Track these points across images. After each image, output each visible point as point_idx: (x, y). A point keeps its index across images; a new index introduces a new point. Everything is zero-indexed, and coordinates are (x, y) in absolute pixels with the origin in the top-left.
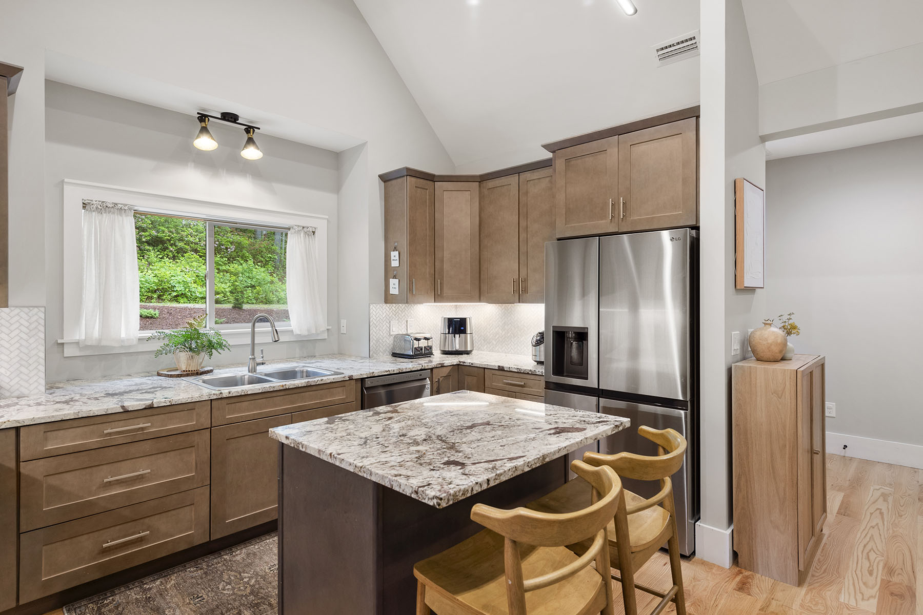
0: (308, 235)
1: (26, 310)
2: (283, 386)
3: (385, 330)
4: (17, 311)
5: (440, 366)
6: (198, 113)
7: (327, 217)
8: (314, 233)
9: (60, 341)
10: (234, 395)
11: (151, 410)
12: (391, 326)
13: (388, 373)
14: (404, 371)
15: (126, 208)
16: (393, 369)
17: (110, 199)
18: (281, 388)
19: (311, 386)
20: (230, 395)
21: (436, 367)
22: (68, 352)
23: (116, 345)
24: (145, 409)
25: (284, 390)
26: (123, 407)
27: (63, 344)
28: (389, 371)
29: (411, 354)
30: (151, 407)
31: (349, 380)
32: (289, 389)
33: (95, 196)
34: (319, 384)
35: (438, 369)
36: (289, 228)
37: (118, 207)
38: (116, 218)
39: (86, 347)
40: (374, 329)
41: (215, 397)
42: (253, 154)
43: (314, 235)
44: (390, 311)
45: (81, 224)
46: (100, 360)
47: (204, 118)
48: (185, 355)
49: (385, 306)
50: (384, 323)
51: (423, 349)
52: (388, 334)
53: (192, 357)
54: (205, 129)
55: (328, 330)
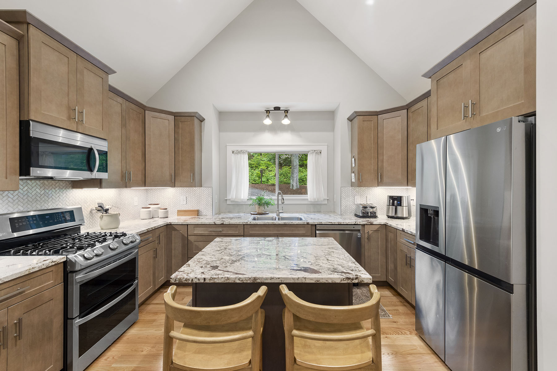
0: (318, 154)
1: (207, 188)
2: (273, 223)
3: (351, 201)
4: (205, 188)
5: (370, 224)
6: (265, 110)
7: (327, 144)
9: (225, 199)
10: (252, 224)
11: (222, 225)
12: (355, 199)
13: (331, 224)
14: (342, 224)
15: (245, 151)
16: (334, 222)
17: (239, 149)
18: (272, 224)
19: (286, 224)
20: (251, 224)
21: (366, 224)
22: (228, 202)
23: (239, 201)
24: (221, 224)
25: (273, 224)
26: (214, 222)
27: (226, 200)
28: (332, 223)
29: (361, 215)
30: (223, 224)
31: (307, 224)
32: (275, 224)
33: (235, 149)
34: (290, 224)
35: (368, 226)
36: (308, 152)
37: (242, 151)
38: (242, 155)
39: (232, 201)
40: (344, 200)
41: (245, 224)
42: (286, 122)
43: (321, 153)
44: (355, 191)
45: (232, 159)
46: (237, 206)
47: (268, 111)
48: (257, 206)
49: (351, 188)
50: (350, 198)
51: (369, 213)
52: (354, 203)
53: (259, 208)
54: (268, 116)
55: (328, 199)
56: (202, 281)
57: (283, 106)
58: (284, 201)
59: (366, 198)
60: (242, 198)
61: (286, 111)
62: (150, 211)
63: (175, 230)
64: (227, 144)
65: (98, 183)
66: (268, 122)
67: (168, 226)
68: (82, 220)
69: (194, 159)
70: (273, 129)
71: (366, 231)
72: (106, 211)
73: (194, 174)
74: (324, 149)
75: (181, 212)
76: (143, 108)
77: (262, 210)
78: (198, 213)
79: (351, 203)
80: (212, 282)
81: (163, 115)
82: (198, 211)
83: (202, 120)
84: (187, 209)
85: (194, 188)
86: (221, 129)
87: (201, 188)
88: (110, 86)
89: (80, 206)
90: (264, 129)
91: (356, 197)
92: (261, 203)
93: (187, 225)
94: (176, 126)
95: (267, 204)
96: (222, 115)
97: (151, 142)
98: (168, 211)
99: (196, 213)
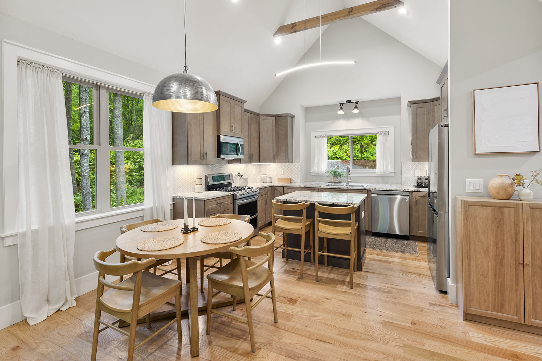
0: (386, 135)
1: (297, 163)
3: (411, 174)
4: (295, 164)
5: (417, 191)
6: (339, 104)
7: (393, 126)
8: (388, 133)
12: (415, 173)
13: (383, 190)
14: (393, 190)
15: (325, 135)
16: (386, 188)
17: (320, 134)
19: (348, 189)
21: (414, 191)
22: (312, 174)
23: (320, 173)
24: (304, 187)
27: (311, 172)
29: (416, 185)
31: (364, 189)
33: (317, 134)
36: (377, 133)
37: (323, 136)
38: (323, 139)
39: (315, 173)
40: (404, 173)
41: (319, 187)
42: (356, 111)
43: (389, 134)
44: (415, 166)
45: (315, 141)
46: (319, 176)
47: (342, 104)
48: (332, 177)
49: (411, 163)
50: (410, 171)
51: (423, 184)
52: (414, 176)
53: (334, 178)
54: (341, 108)
55: (395, 173)
56: (286, 201)
57: (353, 99)
58: (350, 173)
59: (426, 171)
60: (322, 171)
61: (357, 103)
62: (262, 178)
63: (277, 190)
64: (311, 131)
65: (239, 161)
66: (341, 112)
67: (272, 187)
68: (233, 180)
69: (287, 144)
70: (346, 117)
71: (414, 197)
72: (242, 176)
73: (287, 154)
74: (391, 130)
75: (279, 180)
76: (258, 115)
77: (336, 180)
78: (291, 180)
79: (411, 176)
80: (289, 201)
81: (269, 118)
82: (291, 179)
83: (293, 117)
84: (284, 178)
85: (288, 164)
86: (307, 120)
87: (292, 164)
88: (244, 109)
89: (232, 173)
90: (339, 117)
91: (416, 171)
92: (336, 174)
93: (283, 187)
94: (277, 123)
95: (340, 175)
96: (308, 110)
97: (263, 135)
98: (272, 179)
99: (290, 180)
